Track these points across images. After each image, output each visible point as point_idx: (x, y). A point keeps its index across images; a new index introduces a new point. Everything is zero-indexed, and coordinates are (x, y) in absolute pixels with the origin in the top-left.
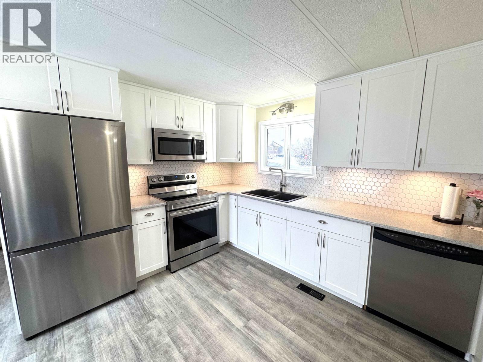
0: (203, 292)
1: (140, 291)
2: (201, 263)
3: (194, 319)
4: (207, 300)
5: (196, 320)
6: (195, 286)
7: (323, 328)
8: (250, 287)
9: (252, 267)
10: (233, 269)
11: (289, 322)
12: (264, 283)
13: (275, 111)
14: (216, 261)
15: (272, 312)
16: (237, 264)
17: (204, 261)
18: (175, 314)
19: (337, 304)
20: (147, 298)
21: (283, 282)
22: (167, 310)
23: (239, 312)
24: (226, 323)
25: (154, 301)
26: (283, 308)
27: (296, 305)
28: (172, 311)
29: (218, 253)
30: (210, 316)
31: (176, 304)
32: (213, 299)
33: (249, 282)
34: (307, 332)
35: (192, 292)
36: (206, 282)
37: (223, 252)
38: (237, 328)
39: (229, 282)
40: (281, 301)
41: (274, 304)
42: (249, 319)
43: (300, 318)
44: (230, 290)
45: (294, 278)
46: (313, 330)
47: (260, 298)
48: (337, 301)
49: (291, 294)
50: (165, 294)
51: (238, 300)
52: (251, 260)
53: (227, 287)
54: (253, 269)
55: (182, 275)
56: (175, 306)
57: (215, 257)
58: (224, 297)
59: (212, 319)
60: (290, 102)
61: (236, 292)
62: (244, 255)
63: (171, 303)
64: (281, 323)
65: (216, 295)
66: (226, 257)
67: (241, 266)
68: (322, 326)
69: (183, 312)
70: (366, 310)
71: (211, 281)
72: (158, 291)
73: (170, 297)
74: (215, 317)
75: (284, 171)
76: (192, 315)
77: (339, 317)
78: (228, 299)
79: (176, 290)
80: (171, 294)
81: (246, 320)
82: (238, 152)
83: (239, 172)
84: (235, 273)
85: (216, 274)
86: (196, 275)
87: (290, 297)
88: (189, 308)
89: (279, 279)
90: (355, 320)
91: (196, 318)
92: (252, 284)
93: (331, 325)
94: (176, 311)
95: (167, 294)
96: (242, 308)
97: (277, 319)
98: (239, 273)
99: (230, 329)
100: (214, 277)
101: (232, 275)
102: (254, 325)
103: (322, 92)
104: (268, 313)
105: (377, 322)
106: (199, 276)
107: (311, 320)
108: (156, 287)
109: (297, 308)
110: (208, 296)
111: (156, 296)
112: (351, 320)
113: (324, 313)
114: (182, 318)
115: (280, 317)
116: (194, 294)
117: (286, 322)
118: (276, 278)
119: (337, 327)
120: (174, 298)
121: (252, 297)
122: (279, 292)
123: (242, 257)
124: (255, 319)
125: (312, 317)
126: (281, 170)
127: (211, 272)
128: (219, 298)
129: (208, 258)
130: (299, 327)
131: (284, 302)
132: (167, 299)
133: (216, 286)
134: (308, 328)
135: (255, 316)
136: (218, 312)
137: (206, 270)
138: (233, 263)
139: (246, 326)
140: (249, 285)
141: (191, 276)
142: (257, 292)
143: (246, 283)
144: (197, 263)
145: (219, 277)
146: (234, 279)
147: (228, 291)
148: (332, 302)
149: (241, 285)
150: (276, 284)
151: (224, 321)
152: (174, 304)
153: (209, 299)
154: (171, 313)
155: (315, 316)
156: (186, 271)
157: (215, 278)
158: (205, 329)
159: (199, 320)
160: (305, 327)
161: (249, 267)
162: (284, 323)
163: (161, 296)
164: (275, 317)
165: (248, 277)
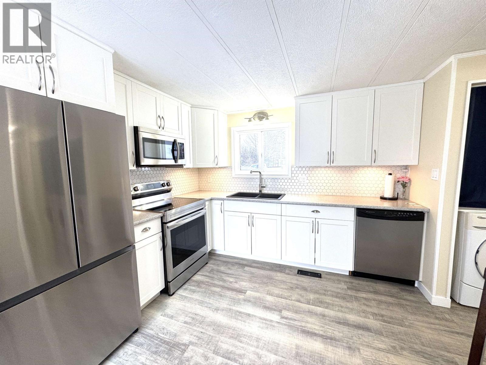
0: (221, 303)
1: (144, 326)
2: (196, 277)
3: (231, 330)
4: (230, 309)
5: (234, 330)
6: (207, 300)
7: (337, 297)
8: (261, 285)
9: (250, 268)
10: (234, 274)
11: (311, 301)
12: (270, 278)
13: (251, 118)
14: (210, 271)
15: (293, 298)
16: (234, 268)
17: (198, 274)
18: (207, 333)
19: (333, 277)
20: (161, 331)
21: (284, 272)
22: (195, 333)
23: (267, 308)
24: (264, 321)
25: (172, 331)
26: (299, 292)
27: (307, 287)
28: (202, 332)
29: (207, 263)
30: (245, 322)
31: (200, 324)
32: (235, 305)
33: (257, 281)
34: (328, 304)
35: (209, 307)
36: (215, 293)
37: (211, 262)
38: (276, 322)
39: (238, 286)
40: (294, 288)
41: (291, 292)
42: (280, 311)
43: (317, 296)
44: (245, 293)
45: (290, 267)
46: (331, 300)
47: (276, 291)
48: (330, 275)
49: (297, 280)
50: (179, 319)
51: (259, 298)
52: (245, 262)
53: (241, 291)
54: (251, 269)
55: (183, 294)
56: (201, 325)
57: (207, 268)
58: (245, 300)
59: (249, 323)
60: (263, 111)
61: (252, 293)
62: (234, 259)
63: (195, 325)
64: (306, 304)
65: (237, 302)
66: (218, 265)
67: (239, 269)
68: (335, 296)
69: (214, 328)
70: (351, 276)
71: (220, 291)
72: (168, 319)
73: (188, 320)
74: (250, 320)
75: (262, 173)
76: (227, 327)
77: (340, 286)
78: (250, 301)
79: (190, 310)
80: (187, 316)
81: (279, 312)
82: (216, 156)
83: (209, 178)
84: (238, 277)
85: (221, 283)
86: (200, 290)
87: (298, 283)
88: (218, 323)
89: (281, 271)
90: (350, 284)
91: (233, 328)
92: (261, 282)
93: (339, 293)
94: (206, 330)
95: (182, 318)
96: (268, 304)
97: (301, 302)
98: (242, 276)
99: (271, 325)
100: (221, 286)
101: (237, 279)
102: (288, 314)
103: (301, 105)
104: (292, 300)
105: (363, 281)
106: (203, 289)
107: (324, 294)
108: (161, 315)
109: (309, 289)
110: (228, 305)
111: (170, 324)
112: (348, 285)
113: (329, 286)
114: (218, 334)
115: (302, 300)
116: (213, 308)
117: (310, 302)
118: (276, 271)
119: (344, 292)
120: (193, 319)
121: (269, 293)
122: (287, 281)
123: (234, 262)
124: (285, 309)
125: (324, 292)
126: (260, 173)
127: (214, 282)
128: (241, 303)
129: (200, 271)
130: (321, 302)
131: (297, 288)
132: (185, 323)
133: (229, 293)
134: (327, 301)
135: (283, 306)
136: (249, 315)
137: (208, 282)
138: (229, 268)
139: (283, 317)
140: (259, 283)
141: (195, 293)
142: (270, 287)
143: (256, 282)
144: (192, 278)
145: (226, 285)
146: (241, 283)
147: (244, 294)
148: (328, 277)
149: (252, 285)
150: (279, 276)
151: (261, 321)
152: (198, 325)
153: (231, 307)
154: (203, 334)
155: (325, 290)
156: (186, 289)
157: (223, 287)
158: (249, 334)
159: (237, 329)
160: (325, 300)
161: (247, 268)
162: (308, 303)
163: (176, 322)
164: (299, 301)
165: (252, 277)
